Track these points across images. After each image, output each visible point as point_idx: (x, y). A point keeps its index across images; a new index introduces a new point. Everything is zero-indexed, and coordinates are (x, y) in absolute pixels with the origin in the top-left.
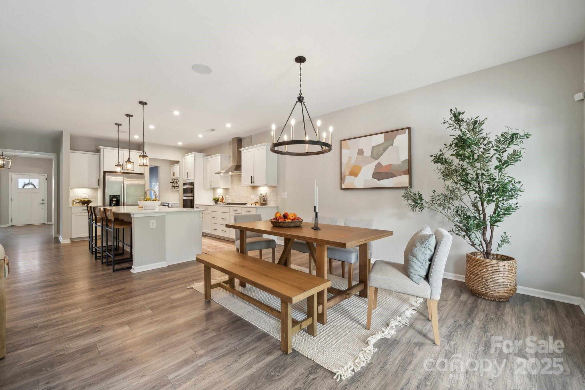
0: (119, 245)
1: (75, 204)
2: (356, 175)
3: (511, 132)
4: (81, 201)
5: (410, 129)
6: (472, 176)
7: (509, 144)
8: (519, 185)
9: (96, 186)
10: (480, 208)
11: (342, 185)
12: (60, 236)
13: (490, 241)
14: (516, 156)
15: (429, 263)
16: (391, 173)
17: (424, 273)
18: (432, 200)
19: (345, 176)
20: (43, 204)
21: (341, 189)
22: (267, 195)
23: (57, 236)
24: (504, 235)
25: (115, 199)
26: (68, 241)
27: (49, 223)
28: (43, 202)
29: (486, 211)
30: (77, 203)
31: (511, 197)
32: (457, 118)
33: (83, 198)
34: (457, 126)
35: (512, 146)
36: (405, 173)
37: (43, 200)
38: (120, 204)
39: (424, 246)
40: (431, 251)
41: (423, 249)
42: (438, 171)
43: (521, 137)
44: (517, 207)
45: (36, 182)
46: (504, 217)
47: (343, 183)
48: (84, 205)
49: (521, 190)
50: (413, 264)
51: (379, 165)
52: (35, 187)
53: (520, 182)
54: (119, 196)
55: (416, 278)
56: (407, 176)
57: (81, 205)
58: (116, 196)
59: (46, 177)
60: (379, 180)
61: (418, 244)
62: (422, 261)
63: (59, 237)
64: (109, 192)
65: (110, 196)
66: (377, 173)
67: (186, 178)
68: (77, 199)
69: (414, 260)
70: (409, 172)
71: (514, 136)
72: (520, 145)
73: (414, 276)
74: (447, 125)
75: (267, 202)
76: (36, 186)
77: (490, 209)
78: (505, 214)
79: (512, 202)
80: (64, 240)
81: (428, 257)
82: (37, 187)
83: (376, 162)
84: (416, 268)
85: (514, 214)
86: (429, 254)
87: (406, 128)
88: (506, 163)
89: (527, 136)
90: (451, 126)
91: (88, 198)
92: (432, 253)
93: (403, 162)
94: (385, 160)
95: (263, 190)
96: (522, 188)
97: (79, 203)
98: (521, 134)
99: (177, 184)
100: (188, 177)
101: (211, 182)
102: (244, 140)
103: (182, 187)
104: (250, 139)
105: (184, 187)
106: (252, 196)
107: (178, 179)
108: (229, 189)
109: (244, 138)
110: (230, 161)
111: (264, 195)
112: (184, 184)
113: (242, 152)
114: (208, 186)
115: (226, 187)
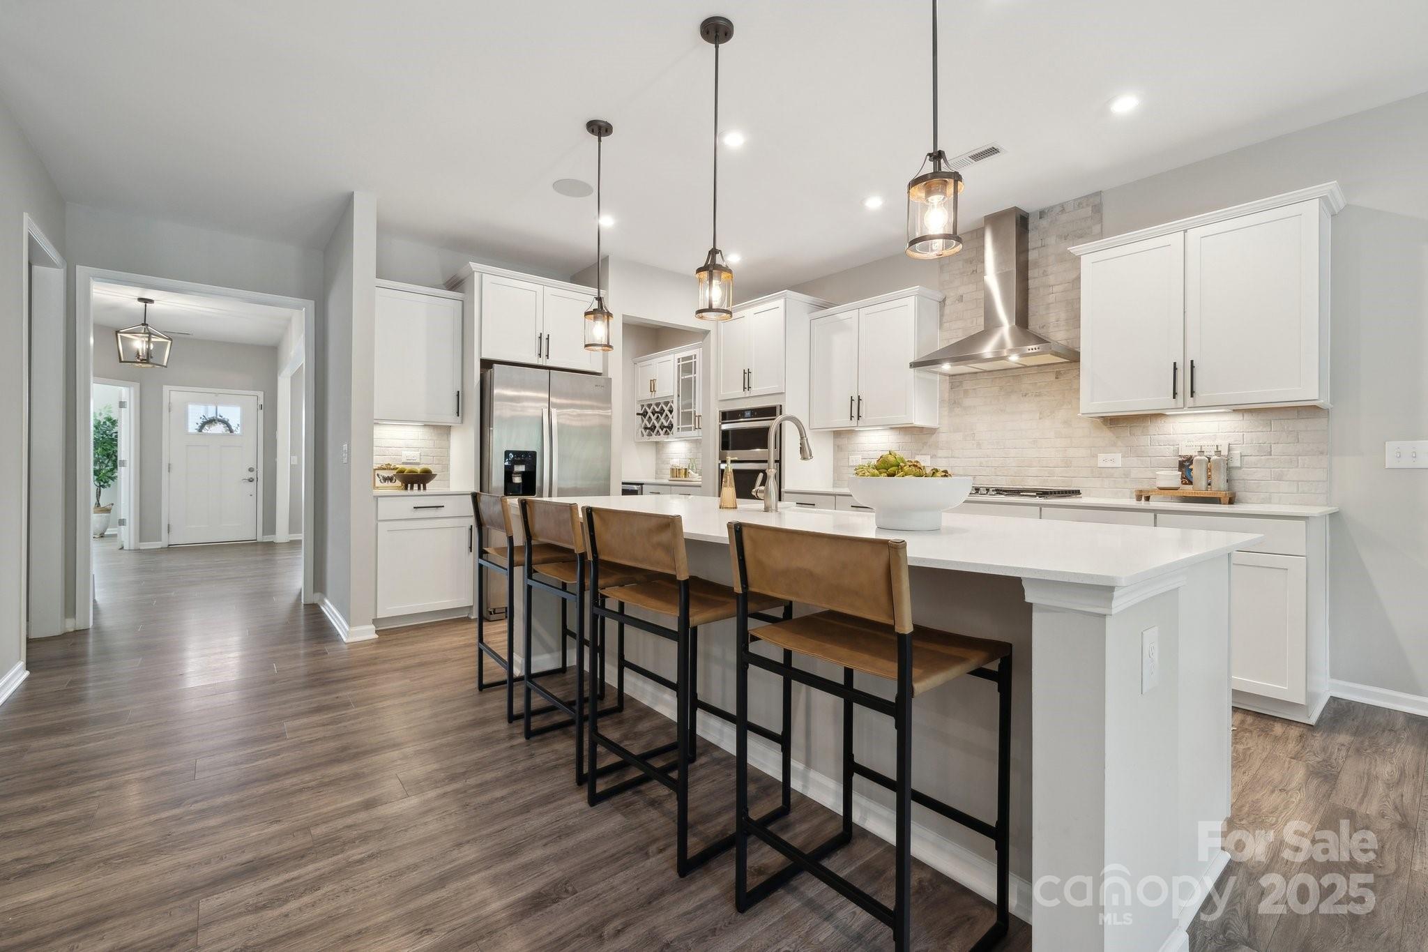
0: (606, 681)
1: (378, 483)
4: (402, 472)
9: (448, 417)
12: (327, 601)
20: (251, 480)
22: (1239, 453)
23: (315, 598)
25: (522, 468)
26: (368, 633)
27: (268, 539)
28: (252, 475)
30: (385, 479)
33: (403, 463)
37: (251, 470)
38: (538, 484)
45: (233, 414)
48: (412, 488)
52: (231, 431)
54: (533, 454)
57: (398, 488)
58: (526, 453)
59: (261, 402)
63: (324, 603)
64: (503, 441)
65: (507, 453)
67: (739, 392)
68: (384, 466)
75: (1244, 486)
76: (234, 428)
80: (353, 629)
82: (238, 432)
91: (418, 461)
95: (1207, 432)
97: (390, 479)
99: (662, 420)
100: (747, 387)
101: (856, 404)
102: (1044, 223)
103: (713, 429)
104: (1088, 211)
105: (724, 427)
106: (1113, 459)
107: (666, 403)
108: (931, 431)
109: (1042, 214)
110: (942, 316)
111: (1218, 452)
112: (726, 416)
113: (1086, 262)
114: (842, 421)
115: (918, 422)
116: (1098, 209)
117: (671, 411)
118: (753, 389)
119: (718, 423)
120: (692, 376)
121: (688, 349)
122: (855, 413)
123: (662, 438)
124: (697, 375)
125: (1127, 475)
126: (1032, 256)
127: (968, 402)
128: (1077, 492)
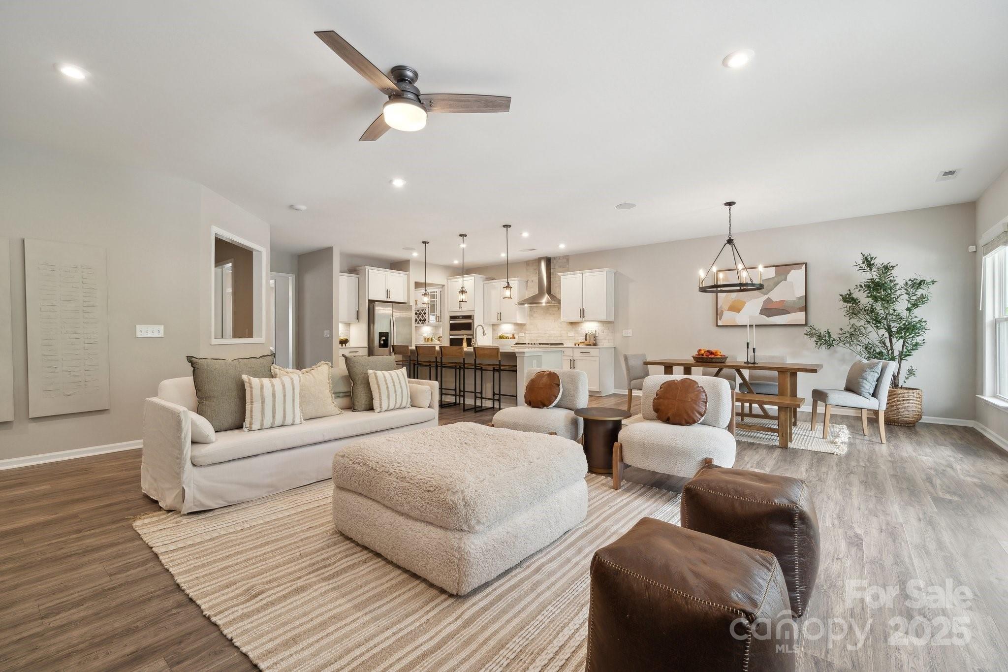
2: (738, 310)
3: (920, 279)
5: (806, 264)
6: (882, 316)
7: (917, 288)
8: (924, 324)
9: (354, 320)
10: (888, 344)
11: (719, 321)
13: (898, 374)
14: (923, 299)
15: (876, 383)
16: (784, 310)
17: (872, 392)
18: (840, 338)
19: (722, 312)
21: (717, 326)
22: (597, 332)
24: (910, 368)
25: (384, 338)
29: (894, 347)
31: (918, 334)
32: (868, 262)
34: (868, 270)
35: (920, 290)
36: (801, 310)
38: (389, 344)
39: (873, 370)
40: (878, 374)
41: (872, 373)
42: (844, 309)
43: (928, 283)
44: (924, 343)
46: (912, 351)
47: (720, 319)
49: (926, 328)
50: (864, 385)
51: (769, 300)
53: (925, 322)
54: (388, 333)
55: (867, 395)
56: (804, 313)
60: (768, 316)
61: (867, 370)
62: (871, 382)
64: (380, 327)
65: (380, 333)
66: (766, 309)
67: (457, 309)
69: (865, 381)
70: (805, 309)
71: (922, 282)
72: (926, 289)
73: (865, 393)
74: (858, 268)
75: (598, 341)
77: (898, 345)
78: (913, 349)
79: (919, 339)
81: (875, 379)
83: (766, 297)
84: (867, 387)
85: (921, 349)
86: (877, 376)
87: (803, 264)
88: (915, 305)
89: (933, 282)
90: (861, 268)
92: (879, 376)
93: (799, 298)
94: (776, 295)
95: (590, 327)
96: (926, 326)
98: (928, 280)
99: (420, 317)
100: (460, 307)
101: (499, 315)
102: (554, 261)
103: (447, 322)
104: (565, 260)
105: (451, 322)
106: (571, 334)
107: (422, 310)
108: (524, 325)
109: (554, 258)
110: (527, 286)
111: (592, 332)
112: (452, 318)
113: (562, 278)
114: (495, 321)
115: (519, 322)
116: (568, 260)
117: (425, 314)
118: (462, 308)
119: (448, 320)
120: (435, 300)
121: (433, 289)
122: (499, 318)
123: (420, 324)
124: (437, 299)
125: (575, 339)
126: (552, 271)
127: (535, 315)
128: (563, 344)
